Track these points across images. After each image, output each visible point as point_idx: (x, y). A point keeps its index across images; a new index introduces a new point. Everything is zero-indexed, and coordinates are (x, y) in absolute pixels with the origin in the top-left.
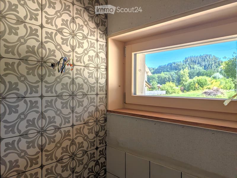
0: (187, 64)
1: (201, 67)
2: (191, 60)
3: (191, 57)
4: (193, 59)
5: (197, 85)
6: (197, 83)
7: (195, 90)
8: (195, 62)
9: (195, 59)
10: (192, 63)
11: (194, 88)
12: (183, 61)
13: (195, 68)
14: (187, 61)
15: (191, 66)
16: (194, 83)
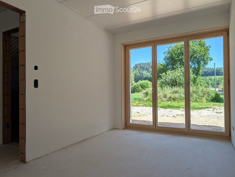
0: (137, 70)
1: (149, 73)
2: (140, 66)
3: (140, 63)
4: (142, 66)
5: (140, 88)
6: (140, 86)
7: (139, 92)
8: (144, 69)
9: (144, 65)
10: (141, 69)
11: (138, 90)
12: (134, 67)
13: (144, 74)
14: (137, 67)
15: (140, 72)
16: (138, 86)
